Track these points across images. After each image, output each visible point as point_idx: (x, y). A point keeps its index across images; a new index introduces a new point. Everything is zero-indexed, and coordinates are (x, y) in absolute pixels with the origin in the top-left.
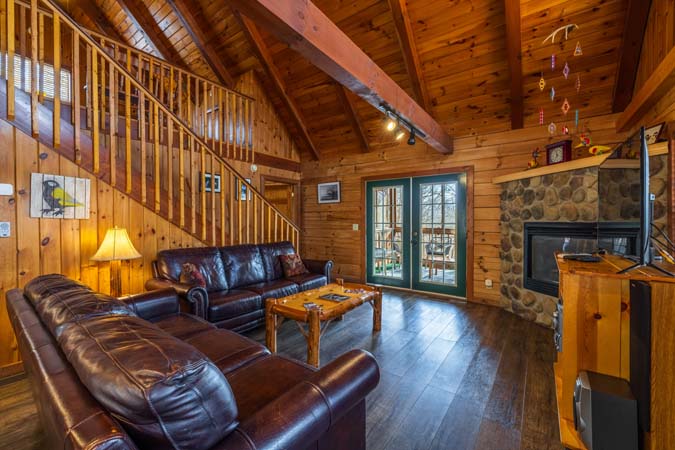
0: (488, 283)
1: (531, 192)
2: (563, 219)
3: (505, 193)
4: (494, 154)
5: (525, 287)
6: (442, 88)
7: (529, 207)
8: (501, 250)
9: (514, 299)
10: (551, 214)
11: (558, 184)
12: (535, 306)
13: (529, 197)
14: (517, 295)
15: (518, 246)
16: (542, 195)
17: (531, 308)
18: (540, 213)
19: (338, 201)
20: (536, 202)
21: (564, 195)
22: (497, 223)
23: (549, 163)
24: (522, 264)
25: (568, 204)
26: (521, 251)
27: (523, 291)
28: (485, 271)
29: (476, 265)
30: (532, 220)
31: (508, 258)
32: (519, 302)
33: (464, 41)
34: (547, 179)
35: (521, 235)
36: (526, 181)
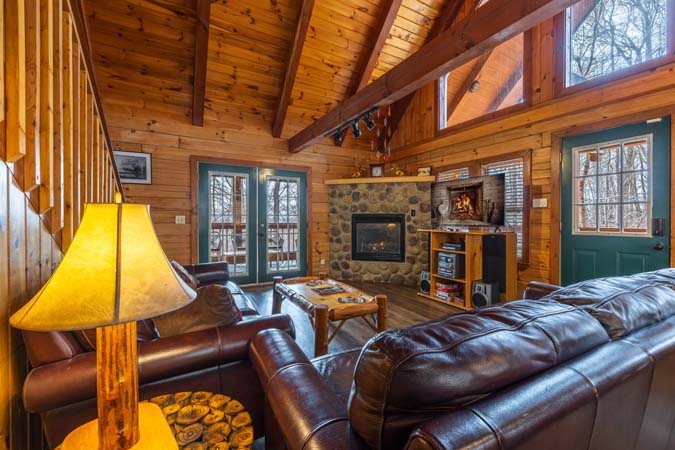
0: (323, 262)
1: (358, 194)
3: (334, 193)
4: (323, 161)
5: (353, 259)
6: (302, 93)
7: (357, 204)
8: (331, 236)
9: (344, 270)
10: (375, 208)
11: (378, 191)
12: (362, 271)
13: (356, 196)
14: (347, 266)
15: (346, 231)
16: (365, 195)
17: (358, 273)
18: (364, 207)
19: (148, 181)
20: (362, 201)
21: (382, 197)
22: (325, 215)
23: (371, 176)
24: (350, 244)
25: (386, 202)
26: (349, 234)
27: (352, 263)
28: (320, 253)
29: (314, 250)
30: (359, 212)
31: (338, 241)
32: (350, 270)
33: (332, 66)
34: (370, 186)
35: (349, 223)
36: (354, 186)
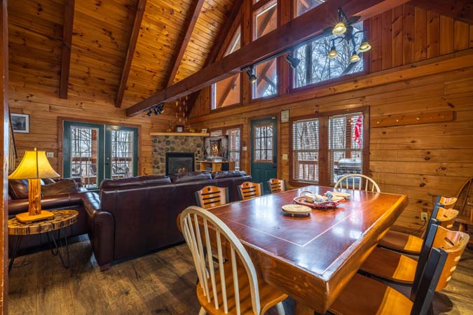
1: (169, 141)
2: (182, 152)
3: (156, 140)
4: (149, 122)
6: (134, 84)
7: (169, 147)
8: (153, 165)
10: (178, 149)
11: (180, 140)
13: (168, 143)
15: (162, 162)
16: (173, 142)
18: (172, 148)
19: (27, 131)
20: (171, 145)
21: (182, 144)
23: (177, 132)
24: (165, 169)
25: (184, 146)
26: (164, 164)
28: (147, 174)
30: (170, 151)
31: (158, 168)
33: (151, 72)
34: (176, 137)
35: (165, 158)
36: (167, 137)
